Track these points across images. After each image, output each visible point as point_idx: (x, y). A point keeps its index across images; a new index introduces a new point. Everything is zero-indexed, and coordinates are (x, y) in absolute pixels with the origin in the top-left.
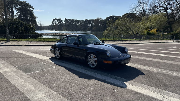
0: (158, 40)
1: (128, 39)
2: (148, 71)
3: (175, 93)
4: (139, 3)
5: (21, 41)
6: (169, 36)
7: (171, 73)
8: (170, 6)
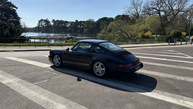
0: (154, 43)
1: (125, 43)
2: (156, 76)
3: (188, 97)
4: (133, 5)
5: (8, 46)
6: (164, 39)
7: (178, 78)
8: (163, 8)
